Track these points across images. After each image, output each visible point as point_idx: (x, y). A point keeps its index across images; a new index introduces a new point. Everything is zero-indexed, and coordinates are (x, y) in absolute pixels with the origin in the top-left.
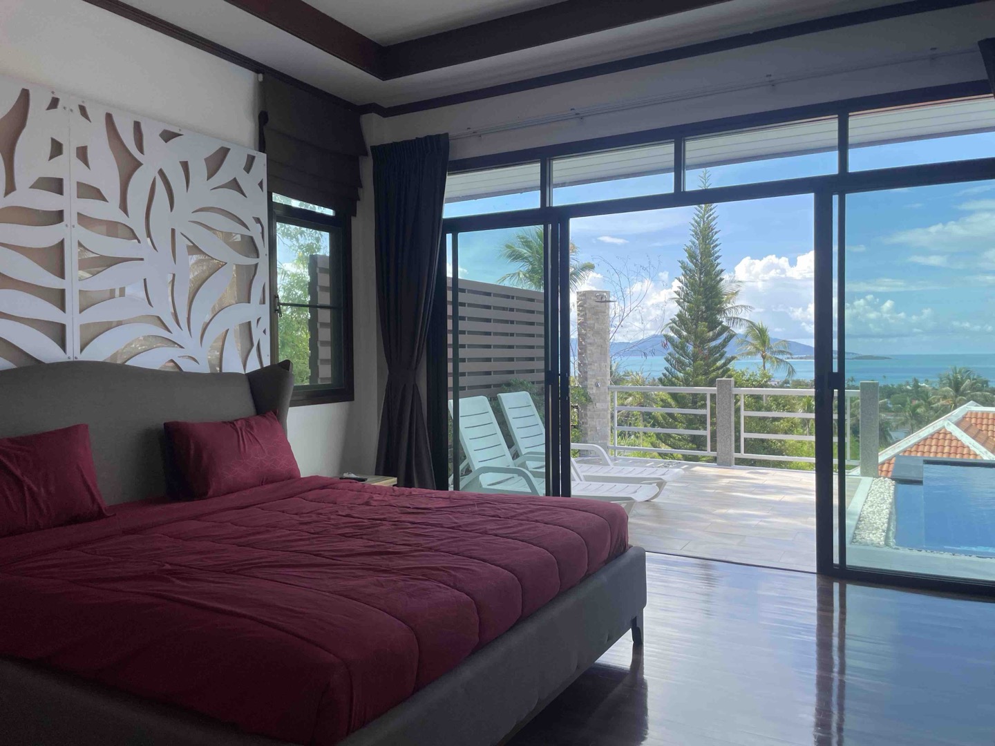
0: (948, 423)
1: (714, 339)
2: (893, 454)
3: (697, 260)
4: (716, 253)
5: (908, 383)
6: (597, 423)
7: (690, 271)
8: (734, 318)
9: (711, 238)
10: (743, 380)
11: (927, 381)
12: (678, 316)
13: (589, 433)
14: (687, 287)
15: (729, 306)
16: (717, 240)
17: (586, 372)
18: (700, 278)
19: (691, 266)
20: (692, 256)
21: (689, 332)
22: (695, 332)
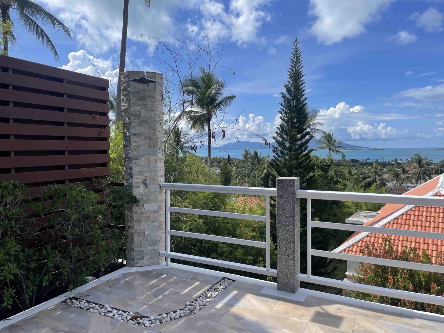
0: (442, 189)
1: (301, 139)
2: (409, 208)
3: (291, 93)
4: (302, 88)
5: (392, 161)
6: (146, 227)
7: (287, 99)
8: (315, 129)
9: (300, 79)
10: (318, 162)
11: (401, 160)
12: (280, 125)
13: (136, 239)
14: (286, 109)
15: (312, 123)
16: (303, 81)
17: (131, 168)
18: (293, 103)
19: (288, 96)
20: (288, 90)
21: (287, 136)
22: (290, 135)
